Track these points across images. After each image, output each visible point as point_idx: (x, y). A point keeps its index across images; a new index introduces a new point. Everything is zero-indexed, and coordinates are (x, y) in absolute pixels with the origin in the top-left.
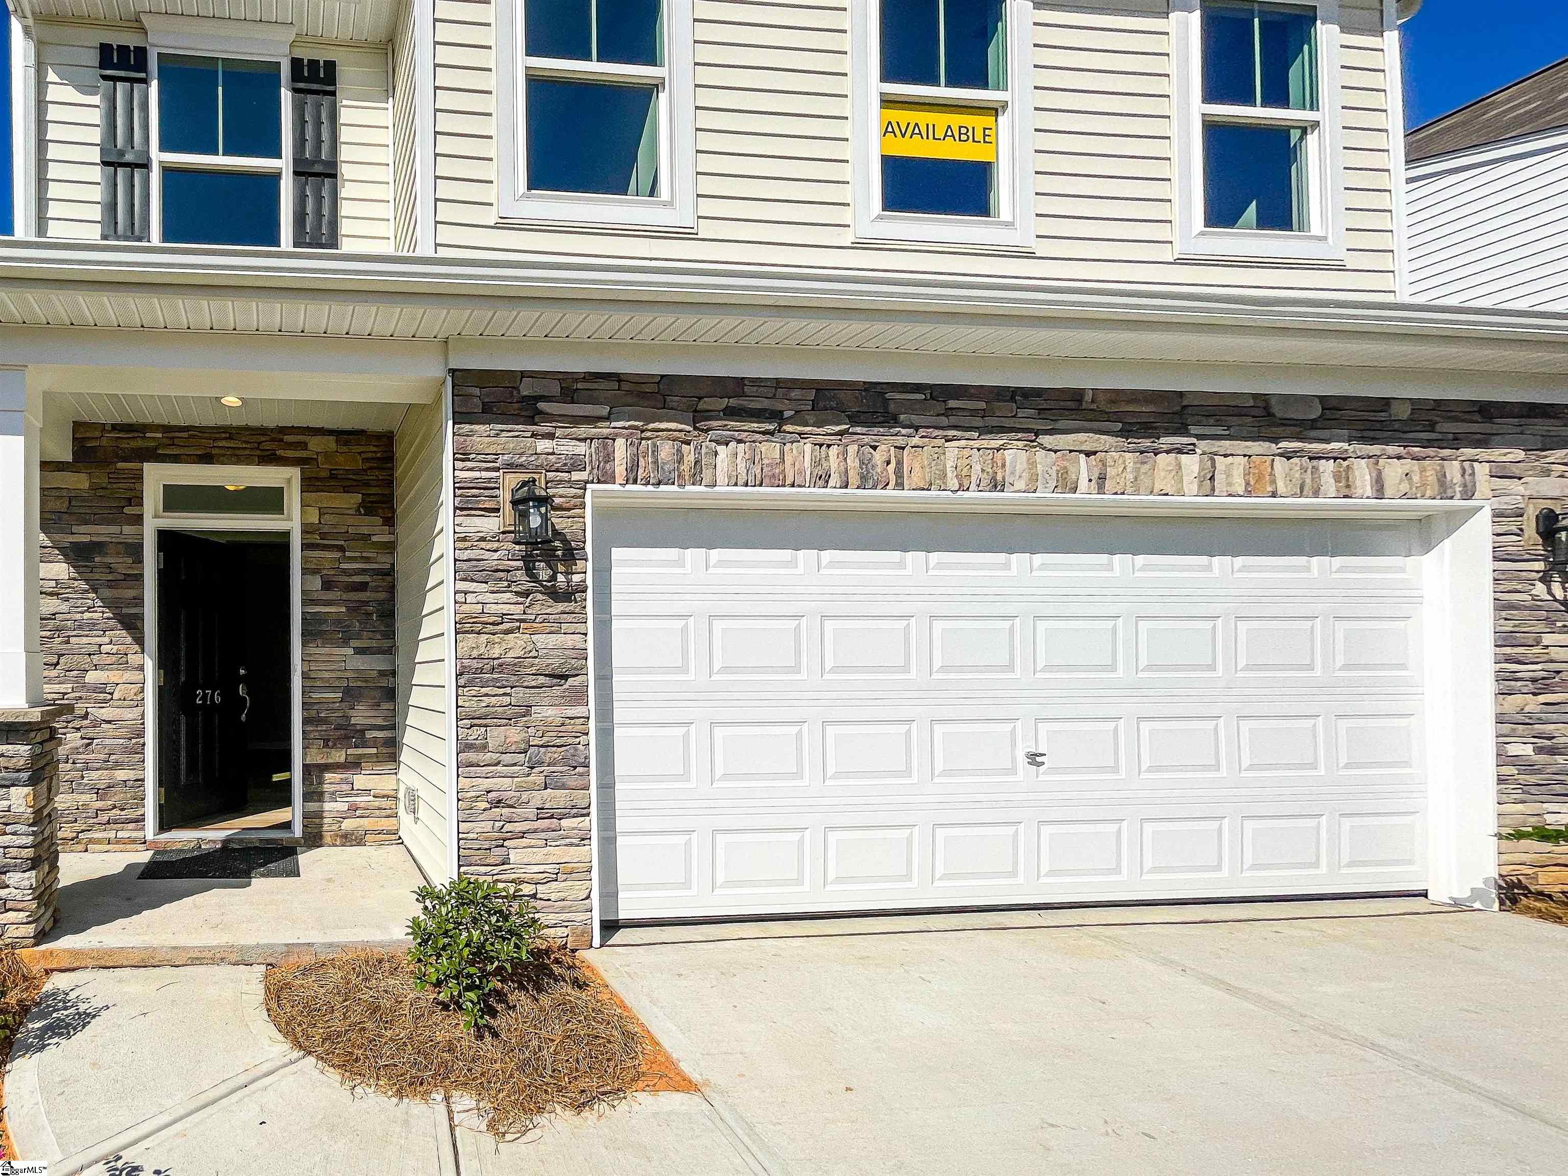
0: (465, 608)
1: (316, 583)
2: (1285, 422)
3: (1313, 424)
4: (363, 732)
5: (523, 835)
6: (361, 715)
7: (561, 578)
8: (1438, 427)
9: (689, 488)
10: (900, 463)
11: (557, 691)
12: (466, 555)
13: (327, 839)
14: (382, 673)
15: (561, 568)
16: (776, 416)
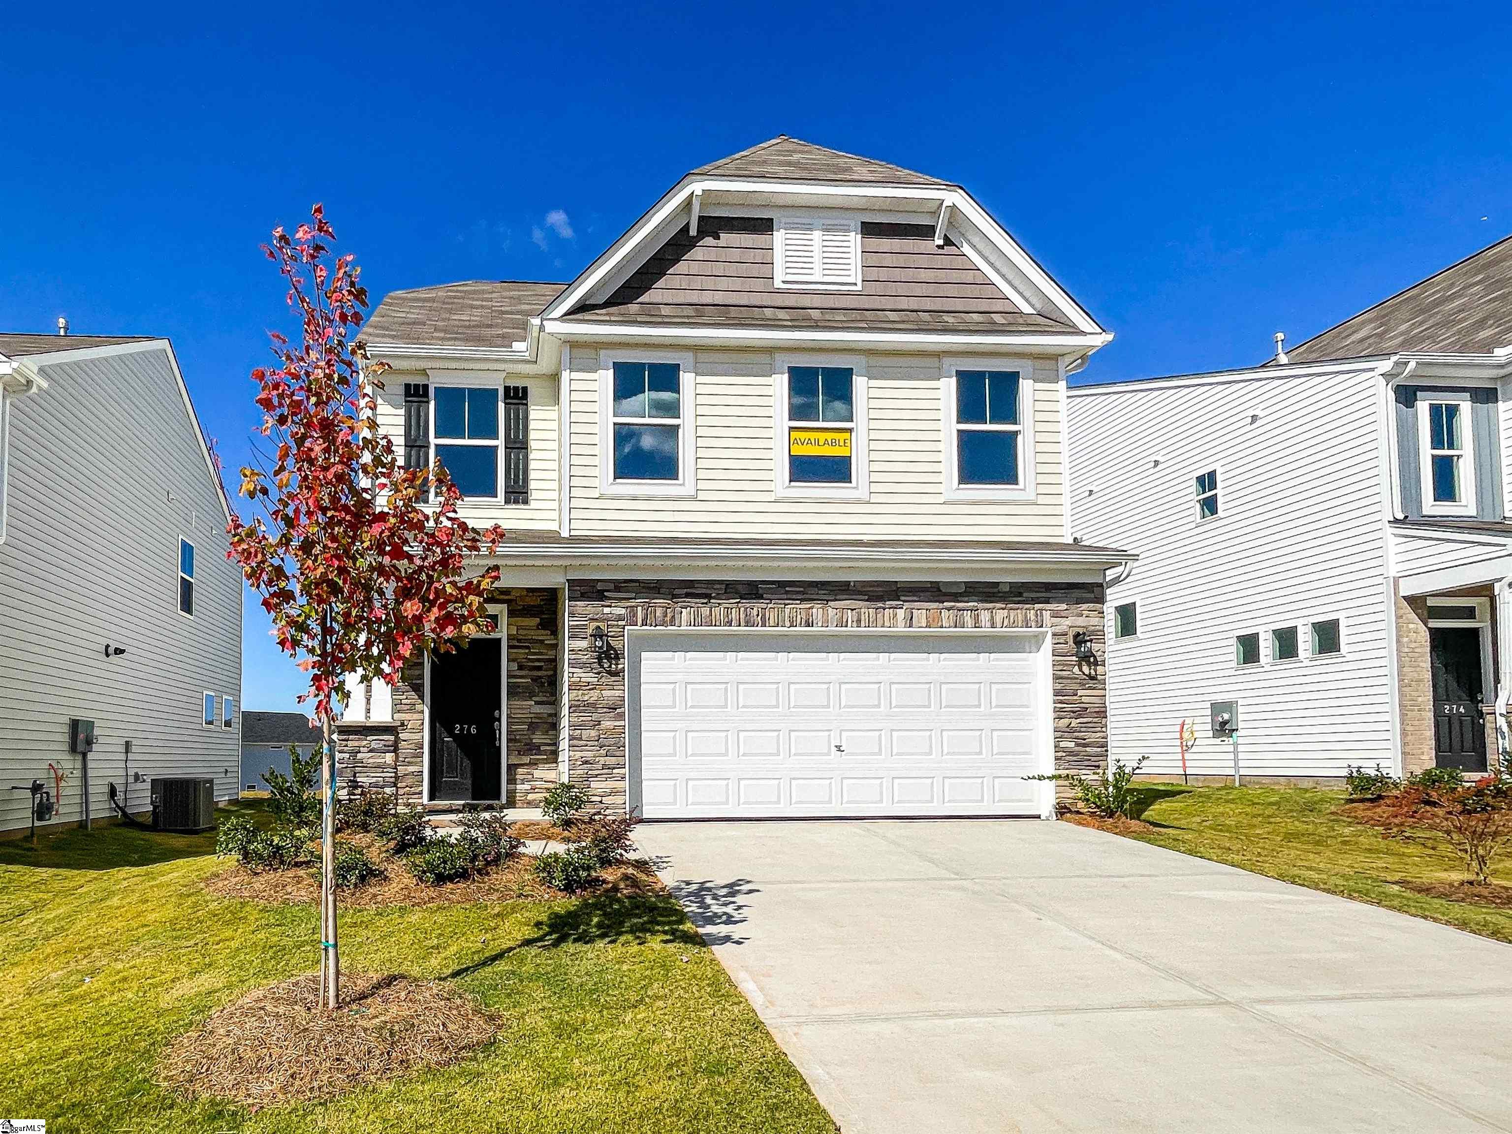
0: (572, 680)
1: (515, 666)
2: (945, 594)
3: (961, 595)
4: (539, 746)
5: (596, 776)
6: (537, 738)
7: (613, 666)
8: (1025, 595)
9: (670, 628)
10: (764, 615)
11: (612, 715)
12: (573, 657)
13: (519, 804)
14: (550, 715)
15: (614, 662)
16: (709, 597)
